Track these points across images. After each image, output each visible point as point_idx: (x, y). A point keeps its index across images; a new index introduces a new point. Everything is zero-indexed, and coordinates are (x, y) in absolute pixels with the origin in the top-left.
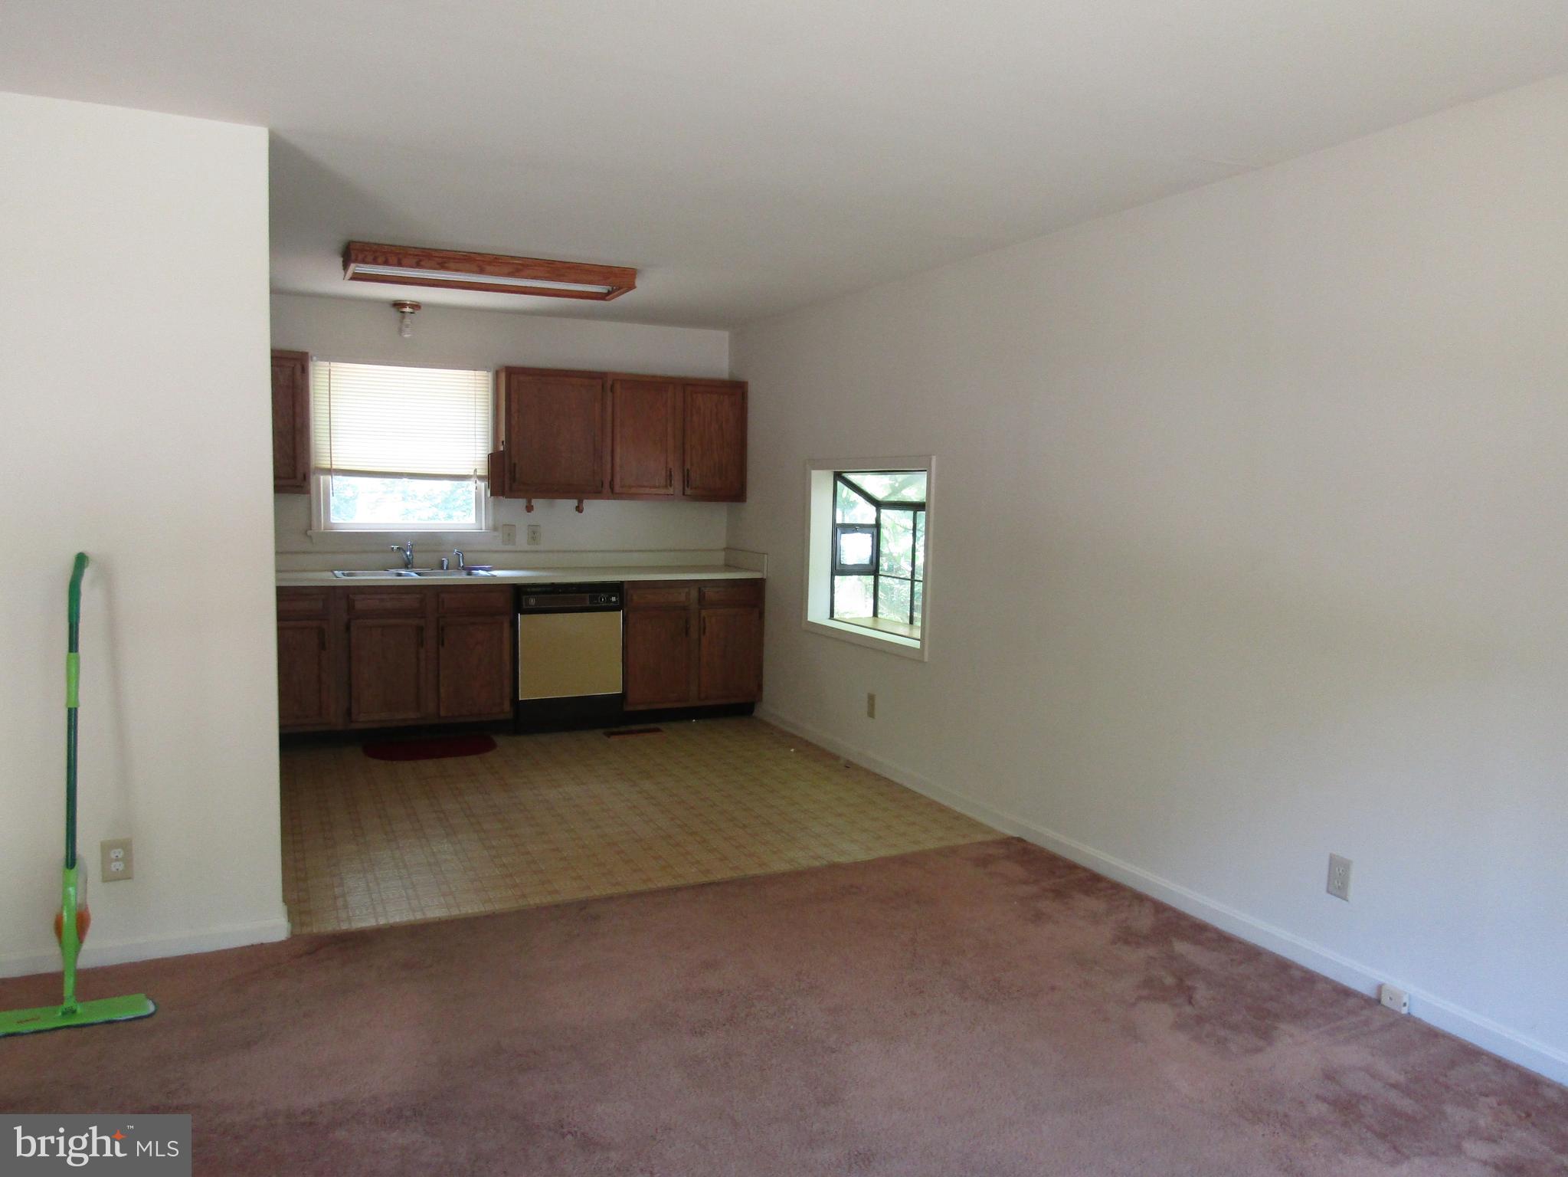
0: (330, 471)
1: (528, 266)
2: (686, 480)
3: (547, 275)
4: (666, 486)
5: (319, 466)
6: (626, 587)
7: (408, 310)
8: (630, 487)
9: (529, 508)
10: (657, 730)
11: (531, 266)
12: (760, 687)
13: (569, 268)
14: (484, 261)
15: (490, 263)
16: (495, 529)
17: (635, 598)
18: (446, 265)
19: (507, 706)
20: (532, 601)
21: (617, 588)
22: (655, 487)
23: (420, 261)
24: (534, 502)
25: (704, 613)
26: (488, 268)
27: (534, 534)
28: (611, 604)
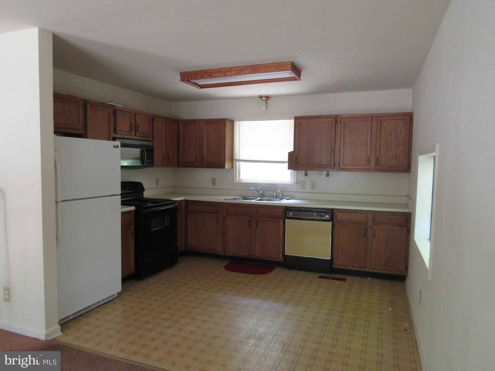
0: (239, 160)
1: (243, 69)
2: (377, 162)
3: (252, 72)
4: (366, 165)
5: (236, 158)
6: (335, 211)
7: (264, 99)
8: (348, 166)
9: (306, 175)
10: (344, 280)
11: (244, 69)
12: (407, 268)
13: (260, 67)
14: (226, 71)
15: (228, 71)
16: (297, 183)
17: (338, 216)
18: (212, 75)
19: (281, 257)
20: (291, 214)
21: (332, 212)
22: (360, 165)
23: (203, 75)
24: (308, 172)
25: (375, 227)
26: (228, 74)
27: (313, 186)
28: (326, 218)
